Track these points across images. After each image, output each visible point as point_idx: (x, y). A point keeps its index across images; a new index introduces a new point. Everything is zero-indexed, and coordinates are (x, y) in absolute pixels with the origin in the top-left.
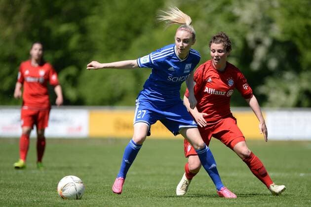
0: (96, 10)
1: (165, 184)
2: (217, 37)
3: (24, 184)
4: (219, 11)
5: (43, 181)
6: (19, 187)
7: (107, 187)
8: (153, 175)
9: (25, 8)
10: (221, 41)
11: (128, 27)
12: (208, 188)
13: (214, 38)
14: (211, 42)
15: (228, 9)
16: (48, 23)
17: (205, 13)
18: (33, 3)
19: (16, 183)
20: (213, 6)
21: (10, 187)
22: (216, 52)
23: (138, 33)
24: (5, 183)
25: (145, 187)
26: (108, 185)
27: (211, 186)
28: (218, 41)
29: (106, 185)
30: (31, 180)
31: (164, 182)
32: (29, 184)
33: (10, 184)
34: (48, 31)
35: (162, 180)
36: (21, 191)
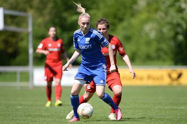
0: (94, 6)
1: (139, 114)
2: (101, 21)
3: (51, 115)
4: (172, 6)
5: (63, 113)
6: (48, 116)
7: (103, 116)
8: (131, 109)
9: (50, 5)
10: (103, 23)
11: (115, 16)
12: (166, 117)
13: (99, 21)
14: (98, 24)
15: (177, 4)
16: (65, 15)
17: (163, 7)
18: (55, 2)
19: (46, 114)
20: (168, 3)
21: (42, 117)
22: (102, 30)
23: (121, 20)
24: (39, 115)
25: (127, 116)
26: (104, 115)
27: (168, 115)
28: (102, 23)
29: (102, 115)
30: (56, 112)
31: (138, 113)
32: (54, 114)
33: (42, 115)
34: (65, 19)
35: (137, 111)
36: (49, 119)
